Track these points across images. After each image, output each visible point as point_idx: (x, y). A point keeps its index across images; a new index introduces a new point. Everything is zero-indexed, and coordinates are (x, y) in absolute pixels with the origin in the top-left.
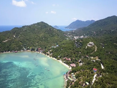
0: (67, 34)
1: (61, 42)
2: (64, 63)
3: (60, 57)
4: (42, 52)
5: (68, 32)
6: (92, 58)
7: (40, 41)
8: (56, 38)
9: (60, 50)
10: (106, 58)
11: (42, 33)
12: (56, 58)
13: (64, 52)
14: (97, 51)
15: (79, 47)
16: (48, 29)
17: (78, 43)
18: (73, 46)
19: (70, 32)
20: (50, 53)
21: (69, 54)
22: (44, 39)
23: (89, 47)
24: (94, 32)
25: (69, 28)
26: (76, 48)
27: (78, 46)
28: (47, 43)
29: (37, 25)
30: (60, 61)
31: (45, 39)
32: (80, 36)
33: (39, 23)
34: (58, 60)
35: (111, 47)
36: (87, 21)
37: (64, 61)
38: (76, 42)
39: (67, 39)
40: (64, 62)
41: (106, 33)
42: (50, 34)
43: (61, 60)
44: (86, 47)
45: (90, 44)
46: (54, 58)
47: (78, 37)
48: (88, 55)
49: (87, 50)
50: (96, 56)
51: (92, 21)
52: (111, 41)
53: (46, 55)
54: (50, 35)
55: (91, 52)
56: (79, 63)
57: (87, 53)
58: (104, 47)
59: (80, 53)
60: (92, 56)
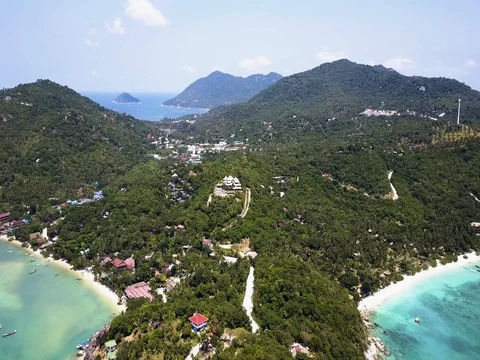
0: (159, 136)
1: (121, 173)
2: (104, 281)
3: (90, 257)
4: (9, 234)
5: (167, 126)
6: (229, 247)
7: (18, 176)
8: (100, 156)
9: (94, 220)
10: (280, 243)
11: (33, 137)
12: (69, 262)
13: (112, 226)
14: (248, 213)
15: (183, 198)
16: (62, 117)
17: (181, 183)
18: (160, 195)
19: (175, 126)
20: (51, 235)
21: (133, 235)
22: (40, 162)
23: (219, 198)
24: (267, 126)
25: (183, 105)
26: (168, 206)
27: (180, 195)
28: (53, 181)
29: (12, 97)
30: (87, 276)
31: (45, 164)
32: (214, 142)
33: (29, 85)
34: (76, 268)
35: (310, 189)
36: (253, 76)
37: (104, 275)
38: (175, 175)
39: (156, 156)
40: (103, 279)
41: (308, 128)
42: (75, 140)
43: (90, 268)
44: (210, 200)
45: (224, 187)
46: (62, 263)
47: (205, 147)
48: (212, 234)
49: (208, 213)
50: (244, 237)
51: (272, 75)
52: (314, 164)
53: (29, 249)
54: (71, 146)
55: (227, 221)
56: (168, 276)
57: (210, 225)
58: (285, 190)
59: (181, 226)
60: (227, 238)
